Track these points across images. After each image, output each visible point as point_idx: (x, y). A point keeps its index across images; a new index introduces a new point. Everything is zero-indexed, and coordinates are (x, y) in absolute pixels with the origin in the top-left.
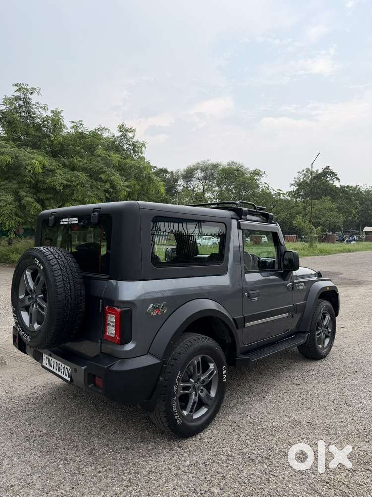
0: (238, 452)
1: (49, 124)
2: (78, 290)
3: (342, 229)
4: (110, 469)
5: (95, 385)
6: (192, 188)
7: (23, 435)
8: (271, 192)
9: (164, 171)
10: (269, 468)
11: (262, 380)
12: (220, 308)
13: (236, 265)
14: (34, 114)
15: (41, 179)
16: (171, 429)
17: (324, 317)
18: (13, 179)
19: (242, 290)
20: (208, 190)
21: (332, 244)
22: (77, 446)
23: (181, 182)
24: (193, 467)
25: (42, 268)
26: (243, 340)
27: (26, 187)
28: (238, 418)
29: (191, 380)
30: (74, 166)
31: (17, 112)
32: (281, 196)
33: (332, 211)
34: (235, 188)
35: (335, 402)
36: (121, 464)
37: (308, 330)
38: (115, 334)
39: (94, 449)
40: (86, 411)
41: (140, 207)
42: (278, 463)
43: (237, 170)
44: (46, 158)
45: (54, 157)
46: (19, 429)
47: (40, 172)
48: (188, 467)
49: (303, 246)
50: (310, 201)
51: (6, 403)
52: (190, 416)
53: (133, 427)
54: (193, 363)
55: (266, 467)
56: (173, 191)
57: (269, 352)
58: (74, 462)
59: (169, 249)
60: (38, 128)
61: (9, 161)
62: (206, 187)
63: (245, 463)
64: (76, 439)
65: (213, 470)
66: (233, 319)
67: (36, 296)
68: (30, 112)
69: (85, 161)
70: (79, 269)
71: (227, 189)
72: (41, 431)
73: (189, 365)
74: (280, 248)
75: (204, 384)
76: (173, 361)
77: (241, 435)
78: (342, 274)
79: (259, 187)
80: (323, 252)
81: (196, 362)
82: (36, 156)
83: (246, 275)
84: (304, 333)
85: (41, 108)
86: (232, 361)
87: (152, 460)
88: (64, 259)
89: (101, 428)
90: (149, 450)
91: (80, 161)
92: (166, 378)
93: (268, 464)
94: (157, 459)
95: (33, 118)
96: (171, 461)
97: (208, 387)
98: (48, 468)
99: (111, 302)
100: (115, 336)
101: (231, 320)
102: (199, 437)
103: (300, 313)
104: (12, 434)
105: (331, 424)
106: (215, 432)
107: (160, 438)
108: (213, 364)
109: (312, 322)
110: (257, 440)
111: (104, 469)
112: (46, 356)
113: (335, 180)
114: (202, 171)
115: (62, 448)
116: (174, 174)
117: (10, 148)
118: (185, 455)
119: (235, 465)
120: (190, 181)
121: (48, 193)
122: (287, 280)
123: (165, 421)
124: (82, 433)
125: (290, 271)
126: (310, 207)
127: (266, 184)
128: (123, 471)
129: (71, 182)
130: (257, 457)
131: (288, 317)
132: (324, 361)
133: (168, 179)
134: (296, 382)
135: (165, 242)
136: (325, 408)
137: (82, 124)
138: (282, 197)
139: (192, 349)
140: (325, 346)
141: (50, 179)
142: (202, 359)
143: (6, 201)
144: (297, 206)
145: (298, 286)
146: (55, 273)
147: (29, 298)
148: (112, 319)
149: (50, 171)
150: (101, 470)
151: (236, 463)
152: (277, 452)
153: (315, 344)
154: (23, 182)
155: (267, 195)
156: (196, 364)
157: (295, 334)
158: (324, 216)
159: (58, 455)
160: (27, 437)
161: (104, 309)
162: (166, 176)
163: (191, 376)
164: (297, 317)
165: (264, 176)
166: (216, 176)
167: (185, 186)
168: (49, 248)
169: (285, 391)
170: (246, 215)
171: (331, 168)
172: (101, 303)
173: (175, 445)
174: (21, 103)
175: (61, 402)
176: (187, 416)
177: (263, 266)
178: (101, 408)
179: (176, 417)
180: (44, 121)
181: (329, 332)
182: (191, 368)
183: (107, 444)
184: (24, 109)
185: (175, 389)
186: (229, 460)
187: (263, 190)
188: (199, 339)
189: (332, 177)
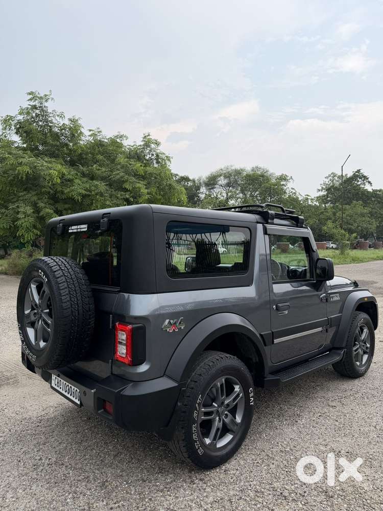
0: (268, 487)
1: (67, 132)
2: (87, 304)
3: (375, 235)
4: (123, 506)
5: (106, 411)
6: (215, 195)
7: (31, 462)
8: (298, 198)
9: (186, 179)
10: (305, 507)
11: (294, 401)
12: (246, 324)
13: (262, 275)
14: (52, 123)
15: (59, 189)
16: (191, 460)
17: (362, 330)
18: (31, 189)
19: (270, 302)
20: (231, 197)
21: (365, 251)
22: (88, 477)
23: (203, 189)
24: (217, 504)
25: (46, 280)
26: (272, 358)
27: (45, 198)
28: (267, 446)
29: (214, 404)
30: (93, 175)
31: (34, 122)
32: (310, 201)
33: (364, 217)
34: (260, 194)
35: (377, 427)
36: (135, 499)
37: (344, 345)
38: (127, 354)
39: (107, 481)
40: (100, 435)
41: (153, 212)
42: (315, 501)
43: (263, 176)
44: (64, 166)
45: (73, 166)
46: (27, 456)
47: (59, 182)
48: (211, 504)
49: (334, 253)
50: (340, 206)
51: (15, 426)
52: (213, 444)
53: (150, 455)
54: (216, 385)
55: (301, 506)
56: (196, 199)
57: (302, 371)
58: (84, 495)
59: (189, 258)
60: (56, 136)
61: (28, 172)
62: (229, 194)
63: (276, 500)
64: (87, 468)
65: (239, 508)
66: (261, 335)
67: (42, 311)
68: (47, 121)
69: (104, 169)
70: (88, 281)
71: (251, 196)
72: (50, 459)
73: (211, 386)
74: (312, 255)
75: (228, 409)
76: (193, 383)
77: (271, 466)
78: (376, 283)
79: (285, 192)
80: (355, 260)
81: (219, 384)
82: (54, 165)
83: (275, 286)
84: (341, 349)
85: (58, 116)
86: (259, 382)
87: (170, 496)
88: (70, 270)
89: (115, 456)
90: (167, 484)
91: (99, 169)
92: (186, 403)
93: (303, 503)
94: (176, 494)
95: (50, 127)
96: (191, 497)
97: (233, 411)
98: (54, 503)
99: (123, 318)
100: (126, 356)
101: (258, 336)
102: (224, 468)
103: (335, 327)
104: (20, 461)
105: (375, 454)
106: (242, 462)
107: (180, 468)
108: (238, 386)
109: (348, 337)
110: (290, 472)
111: (117, 505)
112: (55, 376)
113: (367, 184)
114: (225, 177)
115: (72, 479)
116: (196, 182)
117: (28, 159)
118: (208, 490)
119: (265, 503)
120: (213, 188)
121: (66, 203)
122: (321, 291)
123: (185, 451)
124: (94, 461)
125: (323, 281)
126: (341, 212)
127: (293, 189)
128: (138, 508)
129: (90, 191)
130: (290, 494)
131: (321, 331)
132: (362, 380)
133: (190, 186)
134: (331, 404)
135: (186, 251)
136: (366, 435)
137: (100, 132)
138: (310, 203)
139: (213, 371)
140: (363, 363)
141: (68, 189)
142: (225, 381)
143: (24, 213)
144: (327, 212)
145: (333, 297)
146: (60, 285)
147: (35, 314)
148: (122, 336)
149: (69, 180)
150: (113, 506)
151: (266, 501)
152: (313, 488)
153: (352, 360)
154: (42, 193)
155: (294, 201)
156: (219, 386)
157: (330, 350)
158: (355, 222)
159: (67, 488)
160: (35, 465)
161: (114, 326)
162: (188, 183)
163: (214, 400)
164: (332, 332)
165: (291, 180)
166: (240, 182)
167: (207, 193)
168: (55, 258)
169: (319, 414)
170: (273, 220)
171: (362, 171)
172: (111, 320)
173: (196, 477)
174: (38, 111)
175: (73, 425)
176: (210, 444)
177: (293, 276)
178: (116, 432)
179: (197, 447)
180: (62, 130)
181: (367, 348)
182: (214, 390)
183: (121, 476)
184: (41, 117)
185: (195, 415)
186: (258, 497)
187: (289, 196)
188: (222, 358)
189: (363, 180)
